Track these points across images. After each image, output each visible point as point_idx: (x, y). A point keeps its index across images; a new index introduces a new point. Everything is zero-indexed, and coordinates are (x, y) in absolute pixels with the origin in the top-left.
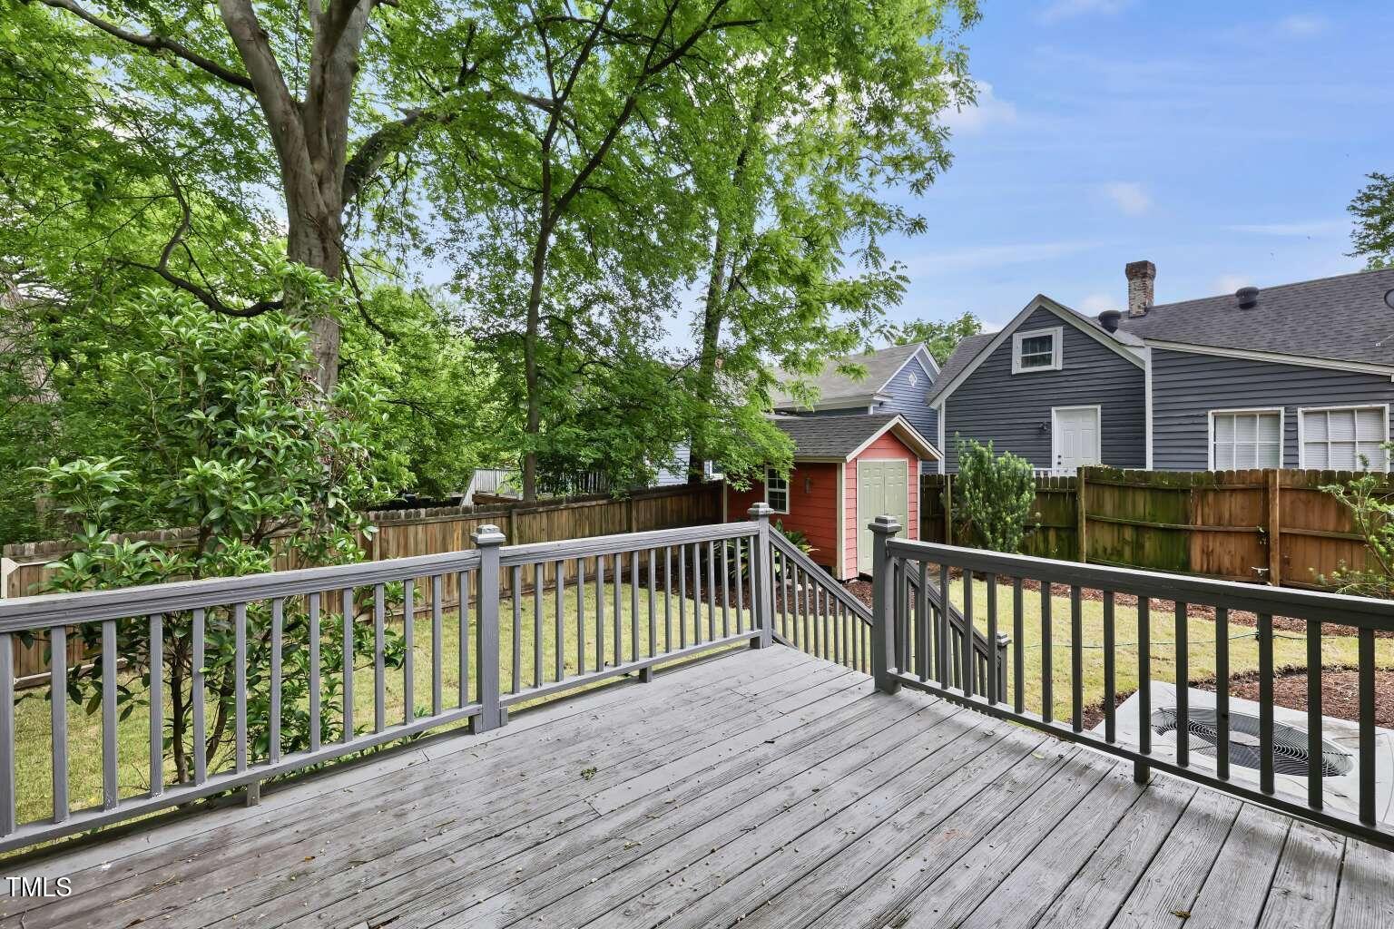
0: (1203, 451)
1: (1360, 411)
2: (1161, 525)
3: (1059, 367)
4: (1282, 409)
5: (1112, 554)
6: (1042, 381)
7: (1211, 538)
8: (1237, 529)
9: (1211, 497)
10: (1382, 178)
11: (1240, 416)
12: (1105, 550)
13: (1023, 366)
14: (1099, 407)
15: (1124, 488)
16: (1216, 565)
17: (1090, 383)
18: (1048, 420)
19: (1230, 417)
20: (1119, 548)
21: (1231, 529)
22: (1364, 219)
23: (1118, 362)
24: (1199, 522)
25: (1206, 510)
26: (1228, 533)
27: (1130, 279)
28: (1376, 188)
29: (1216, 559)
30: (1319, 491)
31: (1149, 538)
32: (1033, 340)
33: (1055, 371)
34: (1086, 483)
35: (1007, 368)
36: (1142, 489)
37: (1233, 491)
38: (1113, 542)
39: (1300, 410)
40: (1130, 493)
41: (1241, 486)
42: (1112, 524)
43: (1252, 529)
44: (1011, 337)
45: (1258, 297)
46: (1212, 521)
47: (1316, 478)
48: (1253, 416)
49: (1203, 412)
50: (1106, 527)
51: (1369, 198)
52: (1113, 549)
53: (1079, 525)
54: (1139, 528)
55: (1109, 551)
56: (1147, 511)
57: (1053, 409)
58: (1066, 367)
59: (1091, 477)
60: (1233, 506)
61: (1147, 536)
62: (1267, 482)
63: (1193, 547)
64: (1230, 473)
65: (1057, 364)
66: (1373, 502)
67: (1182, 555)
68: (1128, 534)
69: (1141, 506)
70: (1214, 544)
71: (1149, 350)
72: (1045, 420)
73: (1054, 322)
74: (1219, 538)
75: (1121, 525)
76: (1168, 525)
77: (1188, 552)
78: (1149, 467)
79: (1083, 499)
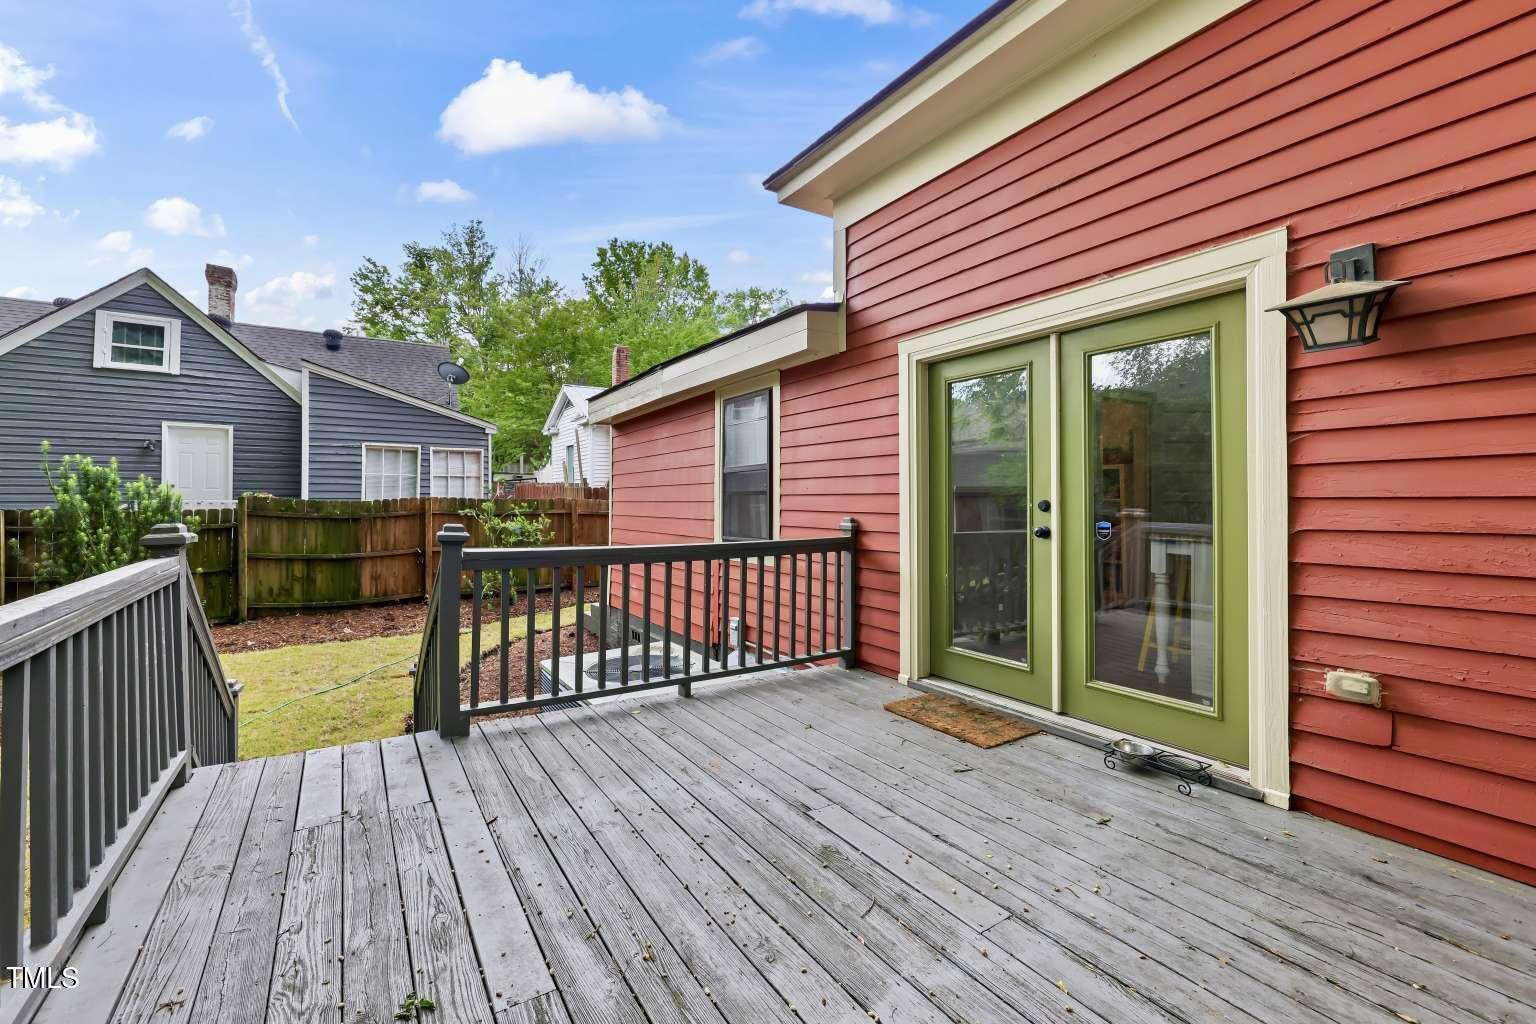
0: (358, 482)
1: (467, 453)
2: (334, 556)
3: (176, 370)
4: (419, 446)
5: (279, 595)
6: (143, 384)
7: (379, 563)
8: (402, 552)
9: (379, 523)
10: (374, 264)
11: (388, 450)
12: (271, 591)
13: (114, 359)
14: (231, 428)
15: (293, 520)
16: (383, 587)
17: (219, 397)
18: (156, 437)
19: (379, 450)
20: (288, 586)
21: (395, 552)
22: (361, 293)
23: (256, 379)
24: (369, 549)
25: (375, 537)
26: (392, 557)
27: (211, 283)
28: (371, 272)
29: (383, 582)
30: (459, 514)
31: (322, 572)
32: (133, 327)
33: (170, 375)
34: (248, 516)
35: (88, 357)
36: (314, 519)
37: (397, 517)
38: (281, 582)
39: (432, 448)
40: (302, 523)
41: (404, 513)
42: (279, 560)
43: (412, 550)
44: (92, 313)
45: (342, 342)
46: (379, 548)
47: (455, 504)
48: (396, 451)
49: (357, 444)
50: (273, 565)
51: (365, 277)
52: (282, 588)
53: (240, 566)
54: (309, 562)
55: (276, 591)
56: (319, 543)
57: (165, 424)
58: (185, 372)
59: (254, 508)
60: (398, 531)
61: (319, 568)
62: (424, 508)
63: (363, 573)
64: (395, 501)
65: (172, 364)
66: (497, 520)
67: (353, 584)
68: (298, 570)
69: (311, 539)
70: (380, 568)
71: (305, 374)
72: (153, 438)
73: (169, 311)
74: (387, 562)
75: (290, 561)
76: (340, 555)
77: (358, 579)
78: (305, 496)
79: (246, 535)
